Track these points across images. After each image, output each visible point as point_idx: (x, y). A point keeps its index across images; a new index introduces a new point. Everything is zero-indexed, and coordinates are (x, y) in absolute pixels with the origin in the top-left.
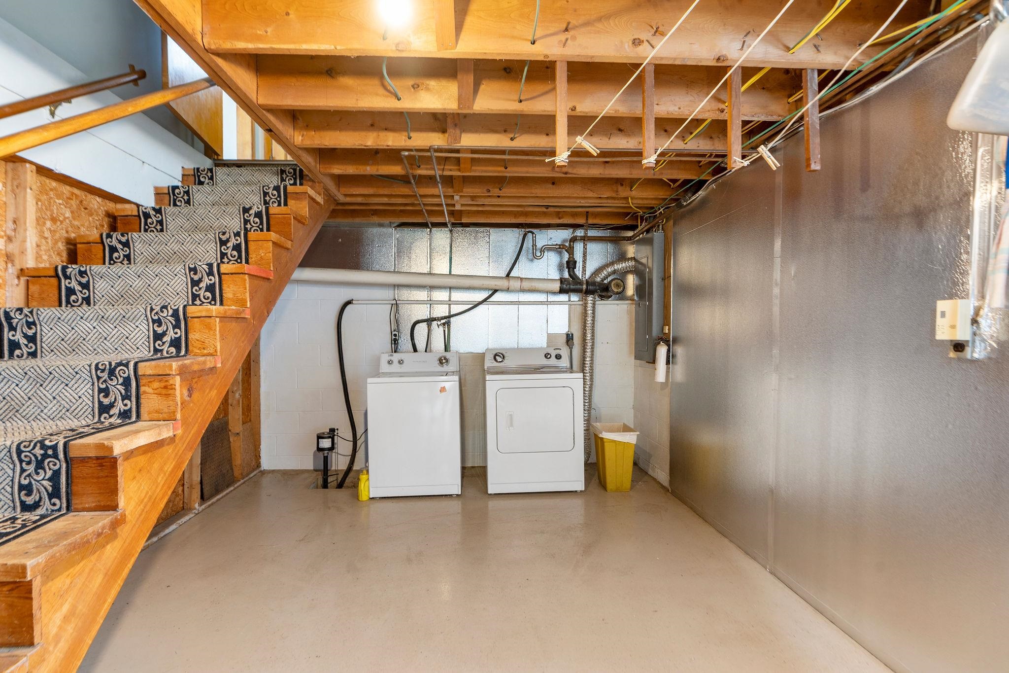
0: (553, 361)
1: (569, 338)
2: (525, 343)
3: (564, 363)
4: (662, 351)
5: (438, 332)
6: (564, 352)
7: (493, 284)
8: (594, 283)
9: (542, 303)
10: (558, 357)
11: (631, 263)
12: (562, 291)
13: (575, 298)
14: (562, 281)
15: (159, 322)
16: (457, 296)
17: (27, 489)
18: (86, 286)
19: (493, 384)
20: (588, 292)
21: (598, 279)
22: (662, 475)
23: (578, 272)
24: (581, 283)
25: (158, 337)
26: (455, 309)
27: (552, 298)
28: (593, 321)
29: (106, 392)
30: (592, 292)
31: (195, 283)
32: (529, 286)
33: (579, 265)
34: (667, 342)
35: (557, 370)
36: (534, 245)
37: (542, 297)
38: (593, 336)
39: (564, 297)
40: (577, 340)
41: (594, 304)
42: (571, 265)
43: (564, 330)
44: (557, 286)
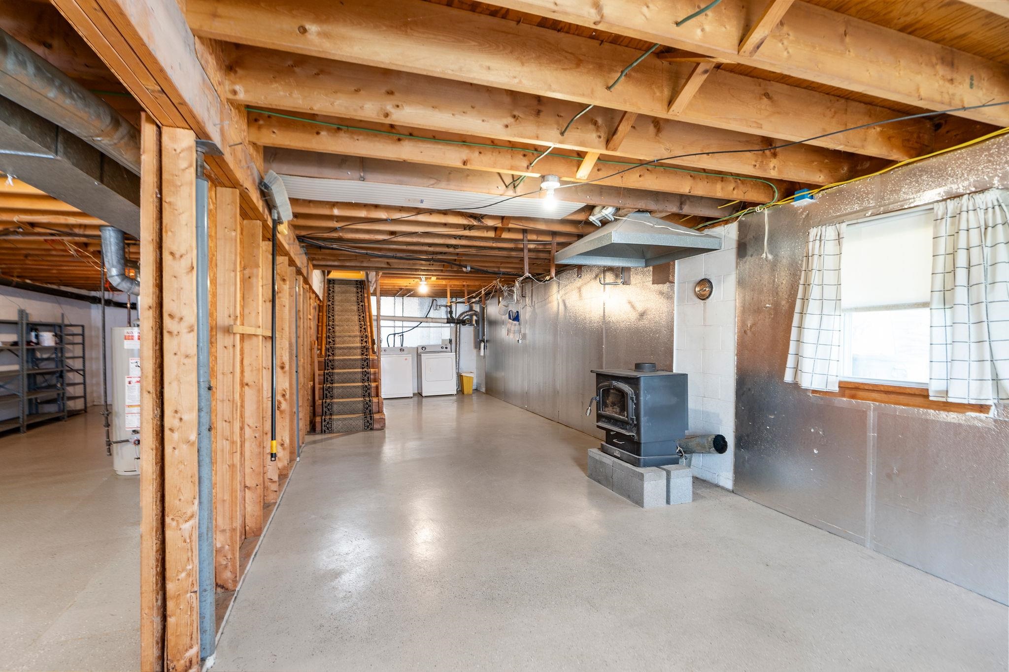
0: (445, 349)
1: (450, 341)
2: (432, 343)
3: (449, 349)
4: (482, 345)
5: (398, 338)
6: (449, 346)
7: (421, 320)
8: (460, 320)
9: (439, 327)
10: (446, 348)
11: (474, 312)
12: (448, 323)
13: (452, 325)
14: (448, 319)
15: (362, 337)
16: (406, 324)
17: (363, 365)
18: (333, 328)
19: (424, 357)
20: (457, 323)
21: (461, 318)
22: (483, 390)
23: (454, 315)
24: (454, 319)
25: (362, 340)
26: (405, 329)
27: (443, 325)
28: (460, 334)
29: (363, 351)
30: (459, 323)
31: (361, 327)
32: (434, 320)
33: (454, 312)
34: (484, 342)
35: (446, 352)
36: (437, 305)
37: (440, 325)
38: (459, 339)
39: (448, 325)
40: (454, 342)
41: (460, 327)
42: (451, 312)
43: (448, 338)
44: (446, 321)
